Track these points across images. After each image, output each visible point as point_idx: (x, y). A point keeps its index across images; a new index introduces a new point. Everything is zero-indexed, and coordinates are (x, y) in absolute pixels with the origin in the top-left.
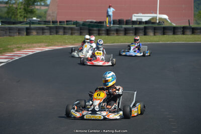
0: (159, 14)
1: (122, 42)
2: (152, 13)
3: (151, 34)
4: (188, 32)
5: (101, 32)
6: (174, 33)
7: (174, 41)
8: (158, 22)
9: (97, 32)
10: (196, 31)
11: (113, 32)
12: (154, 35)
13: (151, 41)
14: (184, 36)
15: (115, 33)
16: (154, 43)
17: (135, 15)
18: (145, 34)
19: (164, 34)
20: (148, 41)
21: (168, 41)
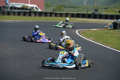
0: (30, 4)
1: (20, 20)
2: (21, 3)
3: (33, 15)
4: (53, 15)
5: (4, 13)
6: (46, 16)
7: (48, 20)
8: (29, 8)
9: (2, 13)
10: (57, 15)
11: (11, 14)
12: (35, 16)
13: (35, 20)
14: (52, 17)
15: (13, 14)
16: (37, 21)
17: (11, 3)
18: (30, 15)
19: (40, 16)
20: (34, 20)
21: (44, 20)
